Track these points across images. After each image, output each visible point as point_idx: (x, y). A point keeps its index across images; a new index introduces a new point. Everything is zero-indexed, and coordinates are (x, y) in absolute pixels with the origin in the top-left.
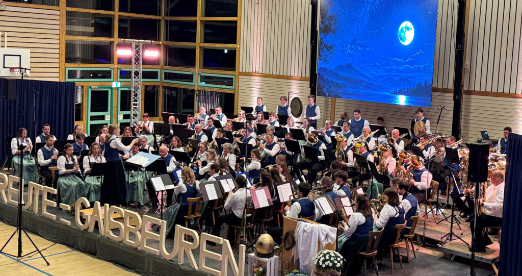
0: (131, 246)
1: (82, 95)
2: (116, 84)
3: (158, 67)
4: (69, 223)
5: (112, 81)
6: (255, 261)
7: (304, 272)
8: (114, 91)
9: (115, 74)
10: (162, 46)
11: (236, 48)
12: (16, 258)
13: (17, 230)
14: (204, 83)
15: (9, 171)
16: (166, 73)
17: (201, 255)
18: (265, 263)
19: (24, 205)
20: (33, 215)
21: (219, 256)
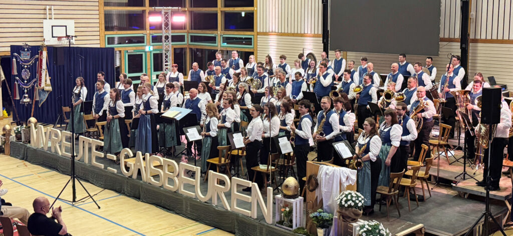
0: (170, 191)
1: (120, 59)
2: (149, 48)
3: (185, 31)
4: (115, 171)
5: (145, 46)
6: (281, 202)
7: (328, 211)
8: (148, 54)
9: (148, 39)
10: (187, 12)
11: (253, 11)
12: (71, 203)
13: (71, 178)
14: (226, 44)
15: (61, 127)
16: (191, 36)
17: (233, 197)
18: (291, 204)
19: (77, 156)
20: (83, 165)
21: (249, 198)
